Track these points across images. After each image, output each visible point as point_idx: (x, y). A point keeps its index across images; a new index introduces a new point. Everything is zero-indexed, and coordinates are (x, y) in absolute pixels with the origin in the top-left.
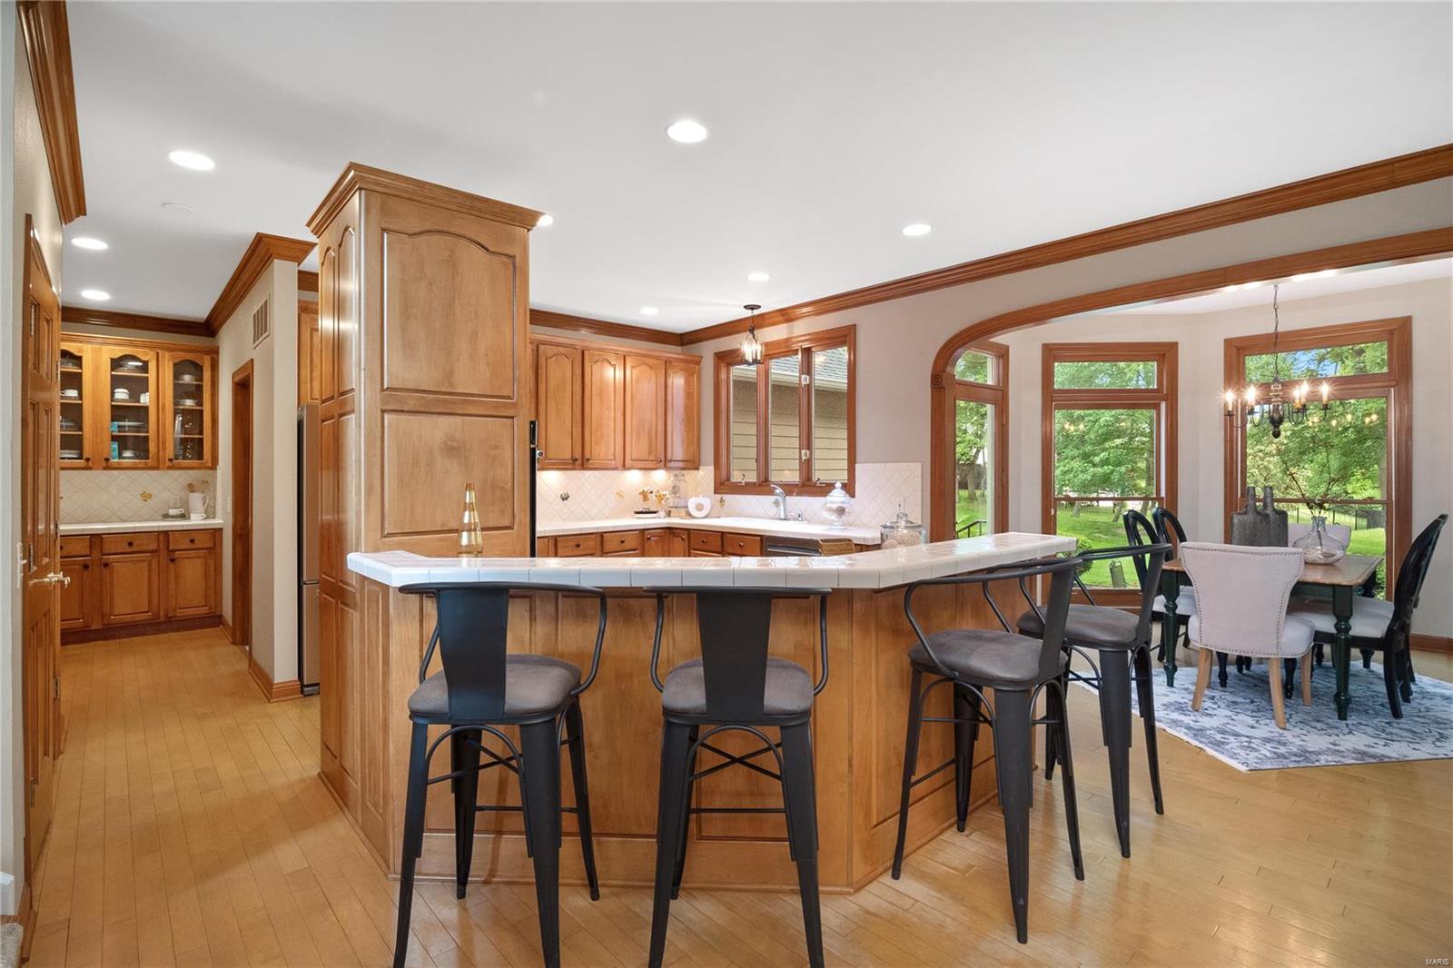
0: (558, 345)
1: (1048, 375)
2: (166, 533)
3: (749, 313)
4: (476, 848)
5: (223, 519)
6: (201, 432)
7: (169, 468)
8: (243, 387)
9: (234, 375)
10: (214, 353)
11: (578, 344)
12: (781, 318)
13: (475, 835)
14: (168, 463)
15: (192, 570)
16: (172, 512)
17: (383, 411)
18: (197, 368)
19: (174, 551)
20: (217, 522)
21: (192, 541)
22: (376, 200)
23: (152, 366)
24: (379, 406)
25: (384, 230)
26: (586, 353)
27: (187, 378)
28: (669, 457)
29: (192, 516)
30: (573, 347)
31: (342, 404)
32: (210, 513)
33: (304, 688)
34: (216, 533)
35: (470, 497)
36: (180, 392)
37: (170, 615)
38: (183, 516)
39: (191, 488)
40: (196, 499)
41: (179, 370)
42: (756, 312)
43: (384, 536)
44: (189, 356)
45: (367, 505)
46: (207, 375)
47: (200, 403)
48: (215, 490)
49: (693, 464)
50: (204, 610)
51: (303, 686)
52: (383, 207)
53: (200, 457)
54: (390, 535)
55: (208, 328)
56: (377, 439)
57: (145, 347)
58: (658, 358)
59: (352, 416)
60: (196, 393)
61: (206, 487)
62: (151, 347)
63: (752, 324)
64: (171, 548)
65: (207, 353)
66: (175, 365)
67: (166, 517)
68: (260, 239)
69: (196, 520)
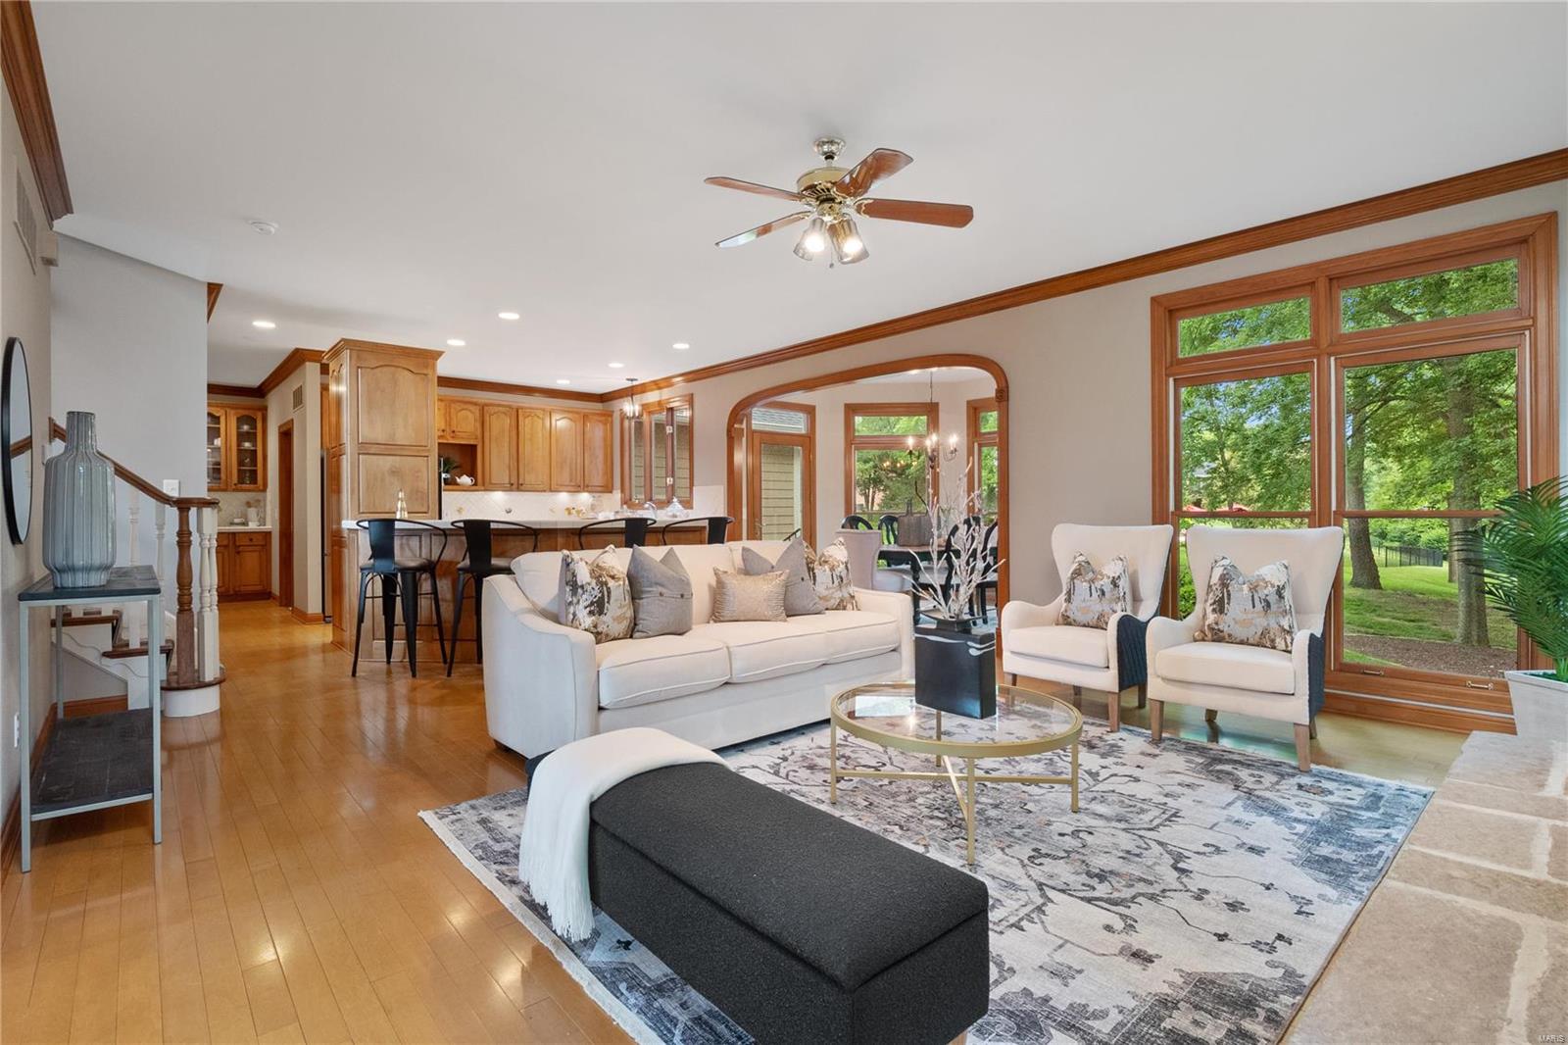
0: (499, 405)
1: (849, 426)
2: (234, 534)
3: (629, 384)
4: (395, 647)
5: (272, 524)
6: (256, 466)
7: (234, 490)
8: (286, 436)
9: (280, 427)
10: (264, 409)
11: (515, 405)
12: (654, 387)
13: (395, 642)
14: (234, 487)
15: (251, 560)
16: (236, 521)
17: (359, 454)
18: (252, 422)
19: (240, 546)
20: (268, 527)
21: (251, 540)
22: (355, 354)
23: (222, 420)
24: (357, 452)
25: (358, 367)
26: (520, 411)
27: (246, 428)
28: (586, 482)
29: (250, 523)
30: (510, 407)
31: (340, 450)
32: (262, 521)
33: (324, 618)
34: (267, 535)
35: (401, 495)
36: (242, 437)
37: (237, 589)
38: (243, 524)
39: (249, 505)
40: (252, 512)
41: (240, 421)
42: (635, 383)
43: (359, 513)
44: (246, 413)
45: (351, 498)
46: (259, 425)
47: (255, 445)
48: (265, 506)
49: (608, 489)
50: (259, 588)
51: (325, 617)
52: (358, 356)
53: (256, 483)
54: (363, 513)
55: (260, 392)
56: (356, 466)
57: (217, 407)
58: (577, 413)
59: (344, 457)
60: (251, 436)
61: (259, 504)
62: (222, 406)
63: (630, 392)
64: (238, 544)
65: (259, 409)
66: (238, 419)
67: (232, 524)
68: (297, 351)
69: (253, 526)
